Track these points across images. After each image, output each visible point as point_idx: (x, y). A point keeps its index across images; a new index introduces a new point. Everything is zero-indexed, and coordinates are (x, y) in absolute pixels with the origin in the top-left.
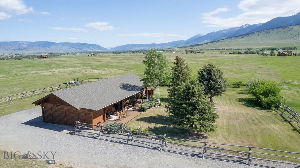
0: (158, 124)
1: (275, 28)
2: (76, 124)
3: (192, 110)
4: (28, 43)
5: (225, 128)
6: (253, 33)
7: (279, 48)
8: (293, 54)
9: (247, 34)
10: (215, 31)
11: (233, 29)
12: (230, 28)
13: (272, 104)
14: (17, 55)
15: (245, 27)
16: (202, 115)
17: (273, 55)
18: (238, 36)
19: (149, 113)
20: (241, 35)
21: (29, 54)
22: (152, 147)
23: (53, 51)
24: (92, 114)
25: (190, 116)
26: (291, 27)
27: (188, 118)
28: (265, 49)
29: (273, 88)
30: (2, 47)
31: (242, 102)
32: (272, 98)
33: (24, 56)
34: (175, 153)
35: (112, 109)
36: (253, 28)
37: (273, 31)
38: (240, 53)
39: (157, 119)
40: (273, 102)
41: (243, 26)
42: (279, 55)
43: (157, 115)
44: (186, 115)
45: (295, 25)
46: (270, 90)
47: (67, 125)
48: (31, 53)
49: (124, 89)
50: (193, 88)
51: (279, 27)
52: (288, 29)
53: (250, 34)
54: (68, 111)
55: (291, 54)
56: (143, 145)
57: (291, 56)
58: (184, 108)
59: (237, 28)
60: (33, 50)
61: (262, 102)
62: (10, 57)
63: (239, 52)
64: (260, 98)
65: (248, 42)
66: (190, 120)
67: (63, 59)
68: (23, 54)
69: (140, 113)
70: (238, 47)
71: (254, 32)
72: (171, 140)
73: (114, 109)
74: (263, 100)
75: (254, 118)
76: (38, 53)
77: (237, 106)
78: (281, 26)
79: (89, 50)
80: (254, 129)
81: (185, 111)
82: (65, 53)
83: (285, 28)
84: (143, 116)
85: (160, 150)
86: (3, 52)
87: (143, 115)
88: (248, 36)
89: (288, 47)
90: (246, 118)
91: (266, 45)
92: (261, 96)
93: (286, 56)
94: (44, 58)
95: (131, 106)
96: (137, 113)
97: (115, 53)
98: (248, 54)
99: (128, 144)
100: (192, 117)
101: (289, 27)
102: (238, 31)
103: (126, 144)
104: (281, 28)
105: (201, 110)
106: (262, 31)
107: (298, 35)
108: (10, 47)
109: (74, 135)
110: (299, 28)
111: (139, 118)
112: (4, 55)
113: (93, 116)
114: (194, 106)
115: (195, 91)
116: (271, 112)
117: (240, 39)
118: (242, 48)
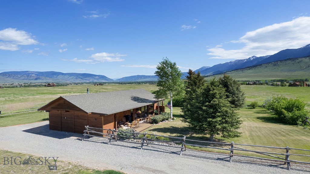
0: (173, 133)
1: (283, 60)
2: (85, 129)
3: (213, 113)
4: (37, 73)
5: (249, 138)
6: (260, 65)
7: (288, 80)
8: (306, 85)
9: (255, 66)
10: (222, 63)
11: (239, 61)
12: (236, 60)
13: (297, 119)
14: (25, 84)
15: (252, 59)
16: (225, 119)
17: (284, 85)
18: (246, 68)
19: (161, 125)
20: (248, 67)
21: (37, 84)
22: (170, 152)
23: (60, 81)
24: (103, 119)
25: (212, 119)
26: (300, 59)
27: (209, 122)
28: (274, 81)
29: (297, 102)
30: (12, 77)
31: (260, 119)
32: (297, 113)
33: (32, 85)
34: (197, 157)
35: (123, 120)
36: (260, 60)
37: (281, 64)
38: (249, 84)
39: (171, 130)
40: (298, 116)
41: (250, 58)
42: (290, 85)
43: (171, 127)
44: (206, 118)
45: (304, 57)
46: (294, 104)
47: (75, 133)
48: (39, 83)
49: (135, 101)
50: (214, 89)
51: (288, 59)
52: (297, 61)
53: (257, 65)
54: (77, 117)
55: (304, 84)
56: (159, 150)
57: (304, 86)
58: (204, 111)
59: (244, 60)
60: (41, 80)
61: (285, 117)
62: (18, 86)
63: (247, 83)
64: (283, 113)
65: (256, 74)
66: (212, 124)
67: (70, 87)
68: (31, 83)
69: (153, 125)
70: (245, 78)
71: (262, 64)
72: (190, 146)
73: (124, 120)
74: (287, 114)
75: (279, 131)
76: (45, 83)
77: (256, 122)
78: (290, 58)
79: (95, 81)
80: (282, 139)
81: (206, 114)
82: (72, 83)
83: (294, 60)
84: (157, 127)
85: (179, 154)
86: (12, 81)
87: (155, 126)
88: (256, 68)
89: (299, 79)
90: (270, 131)
91: (275, 77)
92: (283, 110)
93: (299, 86)
94: (51, 86)
95: (142, 119)
96: (149, 125)
97: (121, 84)
98: (256, 85)
99: (142, 149)
100: (214, 120)
101: (298, 59)
102: (245, 63)
103: (140, 149)
104: (290, 60)
105: (223, 114)
106: (270, 63)
107: (309, 67)
108: (19, 76)
109: (82, 140)
110: (309, 60)
111: (152, 129)
112: (13, 84)
113: (104, 122)
114: (215, 108)
115: (216, 93)
116: (297, 127)
117: (248, 71)
118: (250, 80)
